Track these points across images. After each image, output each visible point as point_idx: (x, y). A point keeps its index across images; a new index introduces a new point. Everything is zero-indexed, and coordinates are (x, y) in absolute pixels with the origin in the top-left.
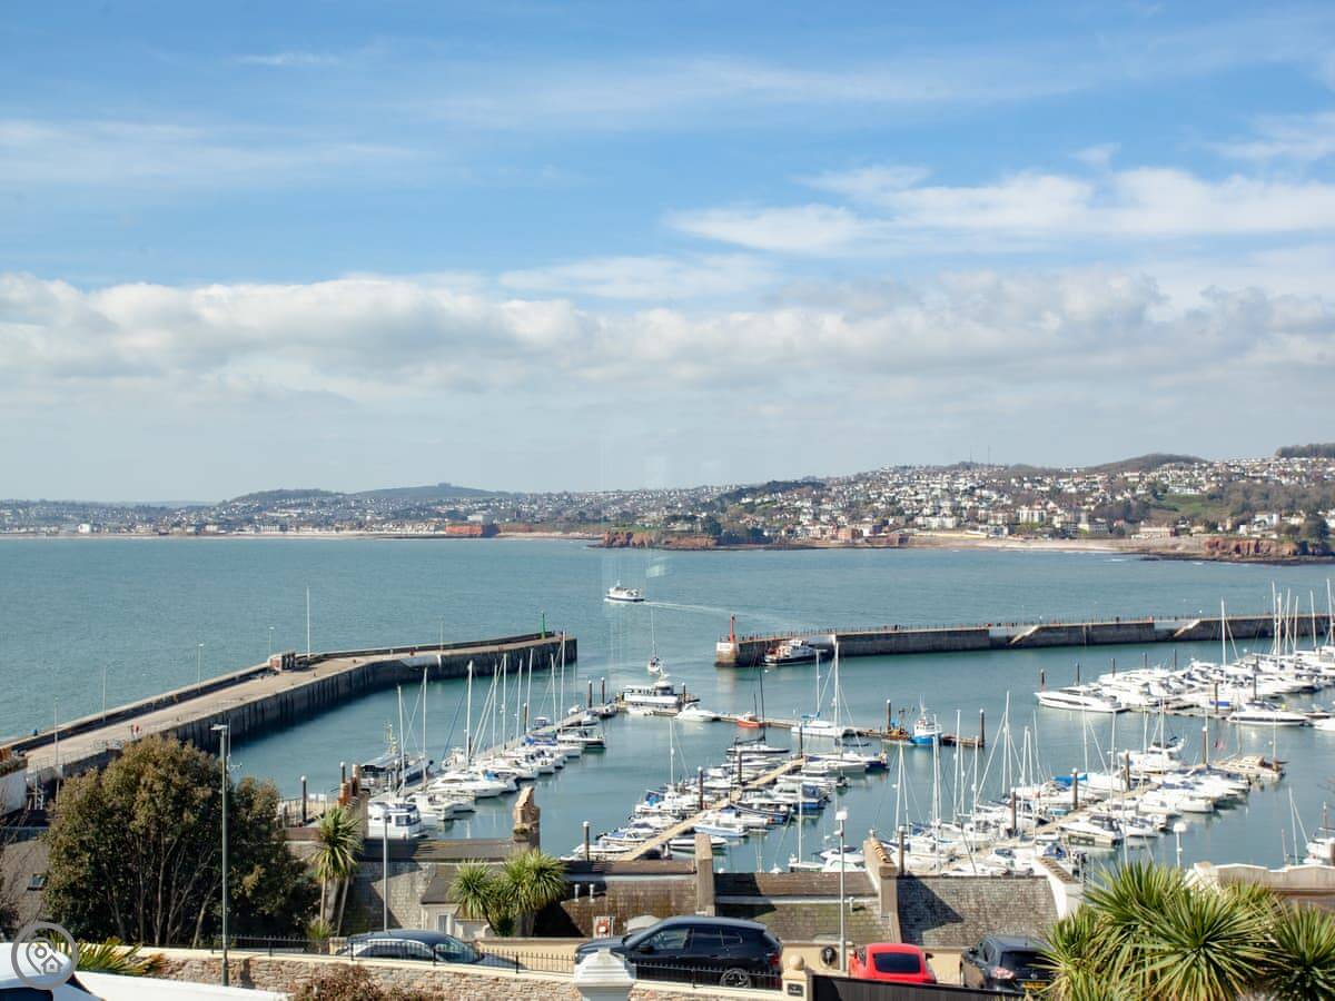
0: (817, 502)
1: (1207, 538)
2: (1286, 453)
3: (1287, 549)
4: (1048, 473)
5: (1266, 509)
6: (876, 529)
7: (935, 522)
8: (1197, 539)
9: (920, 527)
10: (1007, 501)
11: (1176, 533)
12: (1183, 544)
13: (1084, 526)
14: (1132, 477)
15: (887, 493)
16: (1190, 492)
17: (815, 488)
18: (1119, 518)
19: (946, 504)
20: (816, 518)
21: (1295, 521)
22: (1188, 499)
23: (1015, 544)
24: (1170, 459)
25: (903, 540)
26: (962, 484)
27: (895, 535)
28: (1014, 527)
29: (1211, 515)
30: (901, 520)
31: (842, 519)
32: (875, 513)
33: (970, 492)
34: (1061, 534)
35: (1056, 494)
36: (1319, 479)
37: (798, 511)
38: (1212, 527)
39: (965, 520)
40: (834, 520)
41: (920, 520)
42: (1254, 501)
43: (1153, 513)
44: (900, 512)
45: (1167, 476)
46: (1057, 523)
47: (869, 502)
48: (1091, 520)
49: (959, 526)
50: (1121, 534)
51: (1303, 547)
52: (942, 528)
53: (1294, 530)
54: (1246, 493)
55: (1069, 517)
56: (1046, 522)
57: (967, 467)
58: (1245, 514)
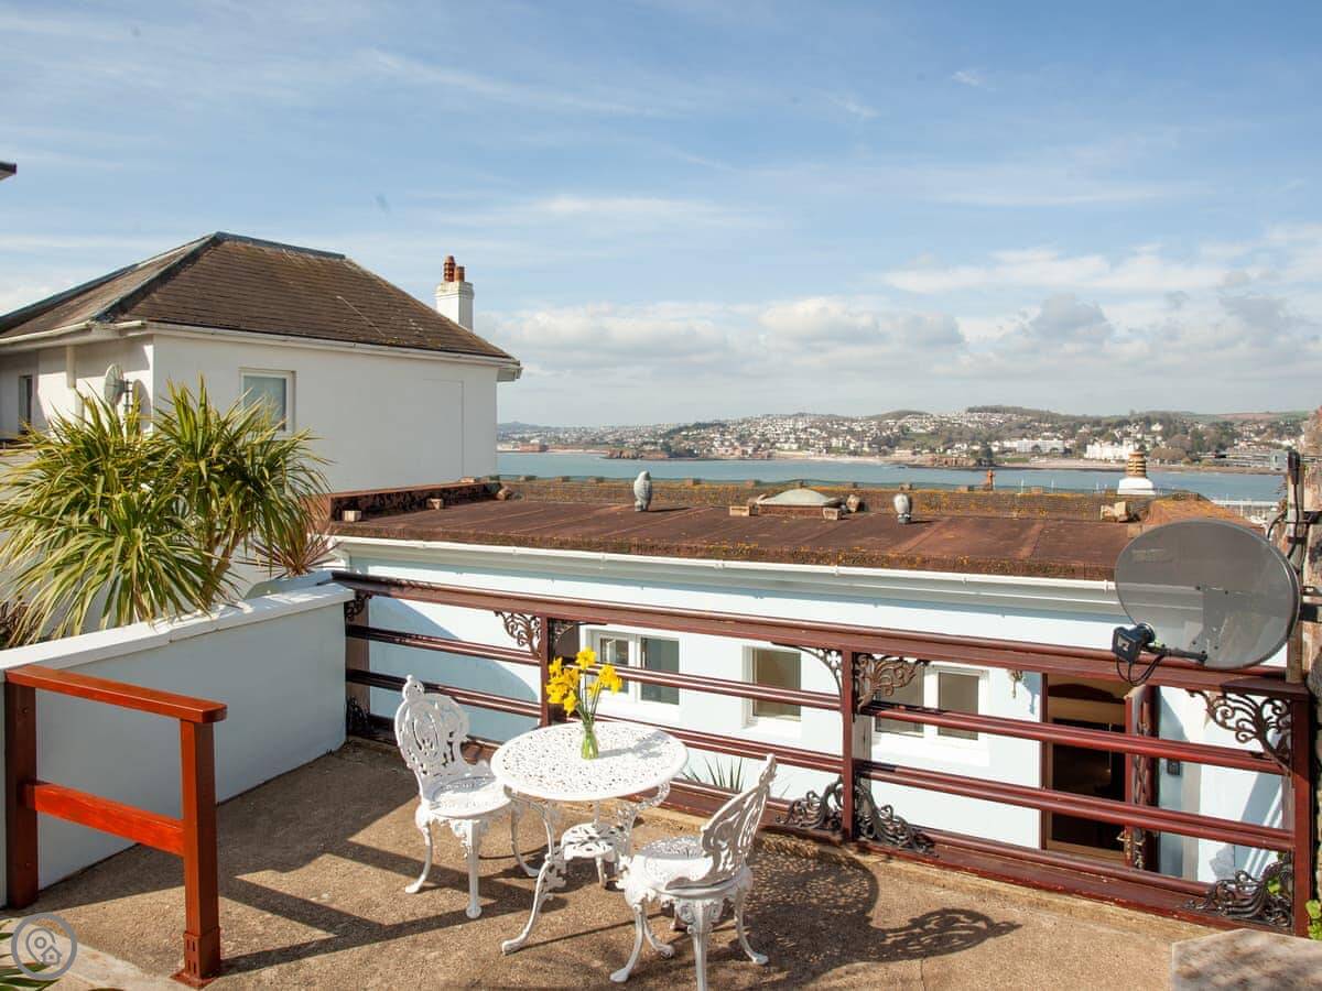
0: (722, 434)
1: (930, 456)
2: (971, 410)
3: (972, 462)
4: (846, 419)
5: (960, 441)
6: (755, 450)
7: (786, 446)
8: (925, 457)
9: (779, 449)
10: (824, 435)
11: (914, 454)
12: (918, 459)
13: (866, 449)
14: (891, 422)
15: (760, 430)
16: (922, 431)
17: (721, 426)
18: (885, 444)
19: (792, 436)
20: (722, 444)
21: (976, 448)
22: (920, 435)
23: (830, 458)
24: (910, 413)
25: (769, 456)
26: (800, 425)
27: (765, 453)
28: (829, 449)
29: (931, 443)
30: (768, 445)
31: (736, 444)
32: (754, 440)
33: (805, 430)
34: (854, 453)
35: (851, 431)
36: (988, 425)
37: (712, 439)
38: (933, 450)
39: (804, 445)
40: (732, 445)
41: (778, 445)
42: (954, 436)
43: (903, 442)
44: (768, 440)
45: (908, 422)
46: (852, 447)
47: (750, 434)
48: (870, 446)
49: (800, 449)
50: (885, 453)
51: (979, 461)
52: (790, 450)
53: (975, 452)
54: (951, 432)
55: (858, 444)
56: (846, 447)
57: (802, 415)
58: (949, 443)
